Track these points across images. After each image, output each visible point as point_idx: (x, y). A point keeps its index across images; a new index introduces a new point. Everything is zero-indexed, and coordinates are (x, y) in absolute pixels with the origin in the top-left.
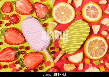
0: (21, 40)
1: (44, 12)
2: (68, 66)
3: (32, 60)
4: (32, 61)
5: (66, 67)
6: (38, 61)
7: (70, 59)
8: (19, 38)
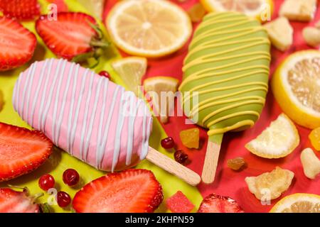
0: (35, 149)
1: (83, 31)
2: (264, 182)
3: (117, 201)
4: (119, 204)
5: (256, 186)
6: (139, 195)
7: (257, 148)
8: (24, 143)
